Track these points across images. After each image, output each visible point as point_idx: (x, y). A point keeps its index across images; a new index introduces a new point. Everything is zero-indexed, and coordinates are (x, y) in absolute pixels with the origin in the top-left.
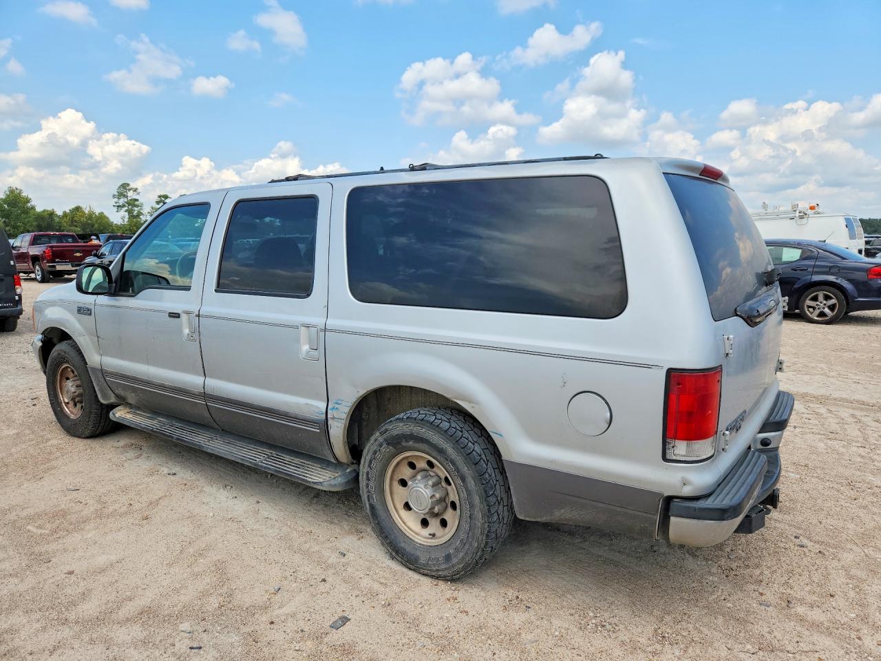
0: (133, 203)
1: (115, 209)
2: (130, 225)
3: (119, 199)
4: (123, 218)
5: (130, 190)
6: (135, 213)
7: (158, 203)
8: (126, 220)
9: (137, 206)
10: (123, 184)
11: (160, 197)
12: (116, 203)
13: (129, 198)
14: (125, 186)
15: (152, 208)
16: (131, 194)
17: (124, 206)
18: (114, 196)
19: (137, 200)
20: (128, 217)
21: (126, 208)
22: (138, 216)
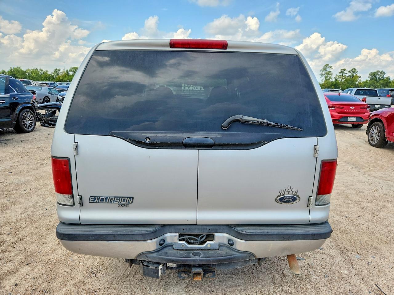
0: (329, 73)
1: (320, 76)
2: (325, 83)
3: (323, 71)
4: (322, 80)
5: (328, 67)
6: (328, 78)
7: (340, 73)
8: (324, 81)
9: (330, 75)
10: (326, 65)
11: (342, 70)
12: (321, 73)
13: (327, 71)
14: (327, 66)
15: (336, 75)
16: (329, 69)
17: (324, 75)
18: (321, 70)
19: (331, 72)
20: (325, 79)
21: (325, 76)
22: (329, 79)
